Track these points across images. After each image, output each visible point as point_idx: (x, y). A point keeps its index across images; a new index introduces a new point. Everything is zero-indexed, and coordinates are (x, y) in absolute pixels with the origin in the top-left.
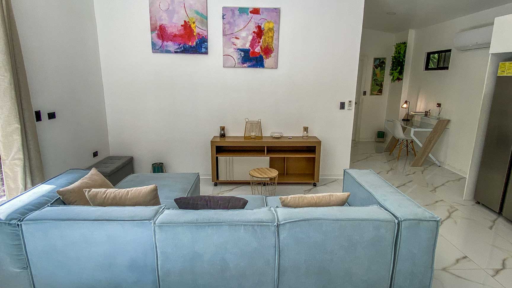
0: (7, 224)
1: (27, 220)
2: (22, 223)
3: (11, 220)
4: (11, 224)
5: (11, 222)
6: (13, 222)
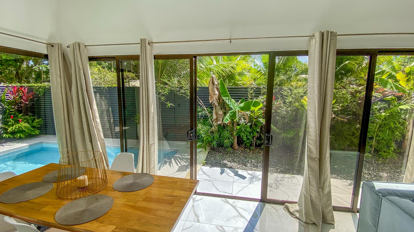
0: (376, 193)
1: (386, 198)
2: (383, 198)
3: (380, 193)
4: (378, 195)
5: (378, 194)
6: (380, 194)
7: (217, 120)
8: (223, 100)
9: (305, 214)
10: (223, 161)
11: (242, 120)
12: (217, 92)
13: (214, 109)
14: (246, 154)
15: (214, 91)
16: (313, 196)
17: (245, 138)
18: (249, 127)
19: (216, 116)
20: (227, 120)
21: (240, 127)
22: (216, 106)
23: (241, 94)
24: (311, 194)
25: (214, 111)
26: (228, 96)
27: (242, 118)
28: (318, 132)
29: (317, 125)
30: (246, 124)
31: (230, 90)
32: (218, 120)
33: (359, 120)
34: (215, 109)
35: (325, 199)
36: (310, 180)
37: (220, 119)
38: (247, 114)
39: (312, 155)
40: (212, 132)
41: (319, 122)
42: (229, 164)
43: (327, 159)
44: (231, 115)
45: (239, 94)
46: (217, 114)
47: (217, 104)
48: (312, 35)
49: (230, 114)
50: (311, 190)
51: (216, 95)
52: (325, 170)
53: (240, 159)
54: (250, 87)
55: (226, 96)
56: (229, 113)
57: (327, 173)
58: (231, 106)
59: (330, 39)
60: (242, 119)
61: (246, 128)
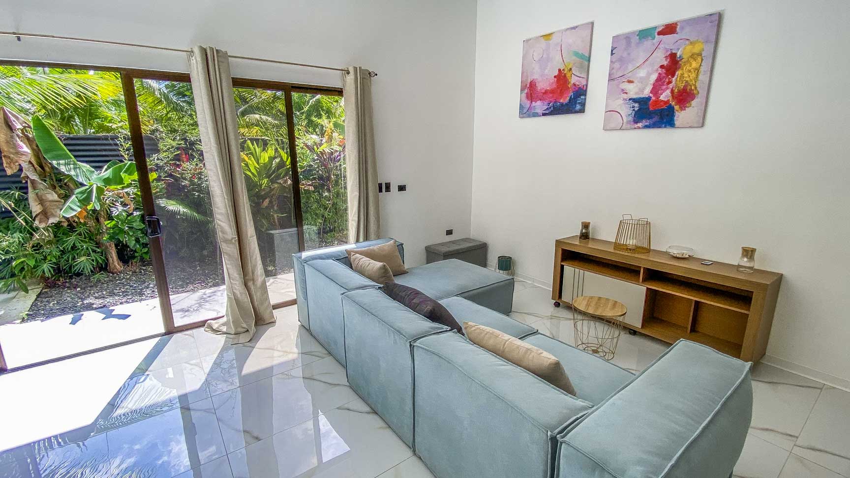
7: (45, 214)
8: (53, 167)
9: (233, 322)
10: (82, 301)
11: (119, 207)
12: (26, 149)
13: (30, 189)
14: (143, 275)
15: (15, 146)
16: (238, 292)
17: (132, 243)
18: (138, 220)
19: (39, 206)
20: (72, 209)
21: (114, 223)
22: (33, 182)
23: (105, 150)
24: (235, 291)
25: (31, 195)
26: (65, 157)
27: (118, 202)
28: (228, 200)
29: (224, 191)
30: (128, 216)
31: (66, 142)
32: (49, 214)
33: (326, 186)
34: (34, 188)
35: (258, 294)
36: (230, 273)
37: (53, 212)
38: (128, 194)
39: (226, 236)
40: (37, 247)
41: (226, 188)
42: (98, 303)
43: (250, 238)
44: (81, 199)
45: (100, 150)
46: (41, 201)
47: (34, 177)
48: (190, 50)
49: (79, 196)
50: (233, 286)
51: (24, 155)
52: (251, 254)
53: (127, 287)
54: (120, 135)
55: (58, 157)
56: (75, 193)
57: (254, 257)
58: (81, 179)
59: (218, 61)
60: (118, 204)
61: (130, 222)
